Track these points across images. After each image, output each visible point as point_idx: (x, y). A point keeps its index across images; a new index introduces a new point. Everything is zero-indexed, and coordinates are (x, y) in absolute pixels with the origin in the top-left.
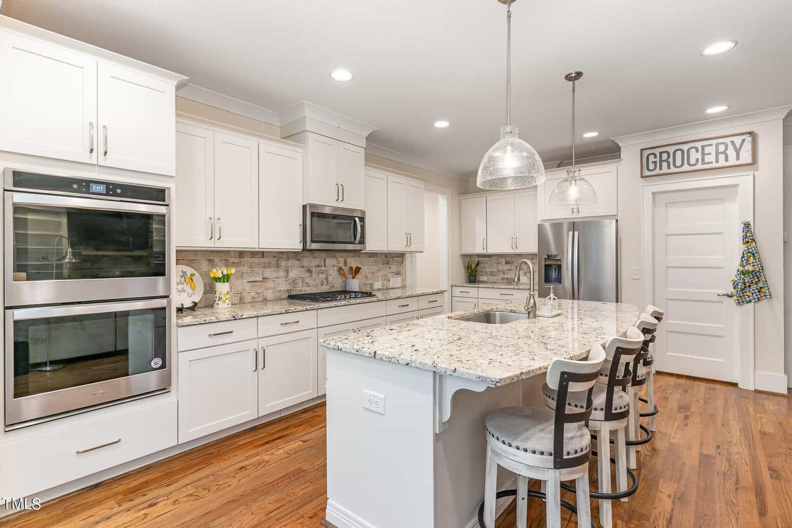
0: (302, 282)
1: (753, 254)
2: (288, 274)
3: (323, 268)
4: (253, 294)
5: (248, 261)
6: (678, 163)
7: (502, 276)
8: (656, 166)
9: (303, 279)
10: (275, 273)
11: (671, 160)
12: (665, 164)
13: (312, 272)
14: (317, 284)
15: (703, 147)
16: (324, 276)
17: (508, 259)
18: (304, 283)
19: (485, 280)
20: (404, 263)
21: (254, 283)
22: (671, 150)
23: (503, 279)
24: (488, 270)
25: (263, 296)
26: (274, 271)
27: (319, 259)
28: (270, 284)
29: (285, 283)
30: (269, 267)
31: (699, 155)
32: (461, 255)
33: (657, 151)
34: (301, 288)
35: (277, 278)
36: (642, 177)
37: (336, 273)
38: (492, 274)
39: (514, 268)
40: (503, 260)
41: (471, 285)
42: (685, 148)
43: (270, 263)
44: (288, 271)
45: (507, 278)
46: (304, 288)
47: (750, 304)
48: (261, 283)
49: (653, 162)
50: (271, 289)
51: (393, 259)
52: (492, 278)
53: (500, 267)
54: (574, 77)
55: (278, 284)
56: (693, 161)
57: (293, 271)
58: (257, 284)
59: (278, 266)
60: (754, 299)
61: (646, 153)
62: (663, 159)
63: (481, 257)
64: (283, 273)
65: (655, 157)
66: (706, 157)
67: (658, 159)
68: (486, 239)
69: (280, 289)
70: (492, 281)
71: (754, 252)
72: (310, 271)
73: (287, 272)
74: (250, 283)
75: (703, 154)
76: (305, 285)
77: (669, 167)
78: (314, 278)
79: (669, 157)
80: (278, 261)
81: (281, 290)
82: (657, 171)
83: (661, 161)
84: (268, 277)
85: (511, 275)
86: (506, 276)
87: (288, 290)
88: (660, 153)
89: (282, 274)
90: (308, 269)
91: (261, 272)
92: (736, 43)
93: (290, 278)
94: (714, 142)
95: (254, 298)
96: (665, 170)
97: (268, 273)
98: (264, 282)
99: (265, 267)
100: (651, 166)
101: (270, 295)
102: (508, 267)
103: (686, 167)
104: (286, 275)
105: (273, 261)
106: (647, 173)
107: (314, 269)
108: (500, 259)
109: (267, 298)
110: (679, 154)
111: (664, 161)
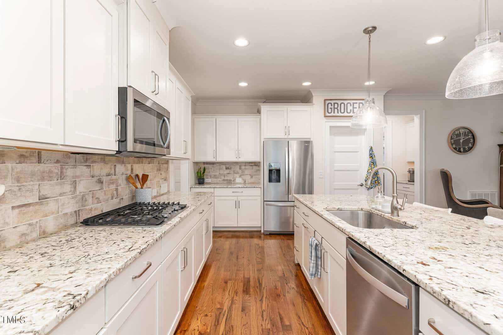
0: (93, 197)
1: (374, 163)
2: (75, 188)
3: (114, 177)
4: (23, 229)
5: (13, 169)
6: (342, 111)
7: (223, 178)
8: (332, 111)
9: (93, 194)
10: (59, 187)
11: (339, 108)
12: (336, 110)
13: (102, 183)
14: (108, 198)
15: (353, 103)
16: (113, 187)
17: (227, 166)
18: (94, 198)
19: (210, 181)
20: (168, 170)
21: (23, 208)
22: (339, 102)
23: (224, 180)
24: (213, 174)
25: (40, 227)
26: (57, 184)
27: (109, 166)
28: (52, 206)
29: (73, 201)
30: (50, 178)
31: (351, 108)
32: (194, 162)
33: (333, 102)
34: (92, 206)
35: (61, 195)
36: (325, 116)
37: (125, 182)
38: (215, 177)
39: (232, 172)
40: (224, 167)
41: (200, 186)
42: (346, 102)
43: (50, 172)
44: (76, 183)
45: (227, 180)
46: (95, 206)
47: (372, 189)
48: (37, 207)
49: (330, 108)
50: (53, 213)
51: (163, 165)
52: (215, 180)
53: (222, 172)
54: (369, 31)
55: (63, 205)
56: (349, 111)
57: (81, 182)
58: (31, 208)
59: (62, 176)
60: (374, 187)
61: (327, 102)
62: (335, 107)
63: (206, 164)
64: (70, 186)
65: (332, 106)
66: (354, 109)
67: (333, 107)
68: (215, 150)
69: (65, 212)
70: (215, 182)
71: (374, 162)
72: (100, 182)
73: (74, 184)
74: (17, 211)
75: (353, 108)
76: (96, 201)
77: (338, 113)
78: (105, 191)
79: (338, 107)
80: (62, 168)
81: (66, 214)
82: (332, 114)
83: (334, 108)
84: (48, 196)
85: (230, 177)
86: (226, 178)
87: (75, 212)
88: (334, 103)
89: (67, 188)
90: (99, 180)
91: (37, 187)
92: (445, 38)
93: (78, 193)
94: (358, 102)
95: (24, 234)
96: (336, 114)
97: (48, 189)
98: (41, 204)
99: (43, 179)
100: (330, 111)
101: (50, 224)
102: (228, 171)
103: (346, 114)
104: (72, 189)
105: (55, 169)
106: (328, 114)
107: (105, 179)
108: (222, 166)
109: (47, 230)
110: (343, 105)
111: (336, 108)
